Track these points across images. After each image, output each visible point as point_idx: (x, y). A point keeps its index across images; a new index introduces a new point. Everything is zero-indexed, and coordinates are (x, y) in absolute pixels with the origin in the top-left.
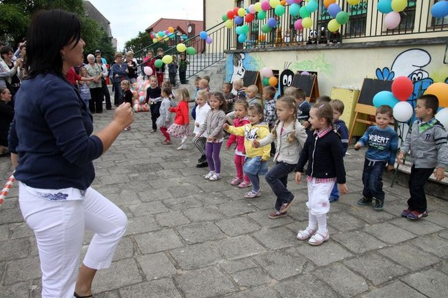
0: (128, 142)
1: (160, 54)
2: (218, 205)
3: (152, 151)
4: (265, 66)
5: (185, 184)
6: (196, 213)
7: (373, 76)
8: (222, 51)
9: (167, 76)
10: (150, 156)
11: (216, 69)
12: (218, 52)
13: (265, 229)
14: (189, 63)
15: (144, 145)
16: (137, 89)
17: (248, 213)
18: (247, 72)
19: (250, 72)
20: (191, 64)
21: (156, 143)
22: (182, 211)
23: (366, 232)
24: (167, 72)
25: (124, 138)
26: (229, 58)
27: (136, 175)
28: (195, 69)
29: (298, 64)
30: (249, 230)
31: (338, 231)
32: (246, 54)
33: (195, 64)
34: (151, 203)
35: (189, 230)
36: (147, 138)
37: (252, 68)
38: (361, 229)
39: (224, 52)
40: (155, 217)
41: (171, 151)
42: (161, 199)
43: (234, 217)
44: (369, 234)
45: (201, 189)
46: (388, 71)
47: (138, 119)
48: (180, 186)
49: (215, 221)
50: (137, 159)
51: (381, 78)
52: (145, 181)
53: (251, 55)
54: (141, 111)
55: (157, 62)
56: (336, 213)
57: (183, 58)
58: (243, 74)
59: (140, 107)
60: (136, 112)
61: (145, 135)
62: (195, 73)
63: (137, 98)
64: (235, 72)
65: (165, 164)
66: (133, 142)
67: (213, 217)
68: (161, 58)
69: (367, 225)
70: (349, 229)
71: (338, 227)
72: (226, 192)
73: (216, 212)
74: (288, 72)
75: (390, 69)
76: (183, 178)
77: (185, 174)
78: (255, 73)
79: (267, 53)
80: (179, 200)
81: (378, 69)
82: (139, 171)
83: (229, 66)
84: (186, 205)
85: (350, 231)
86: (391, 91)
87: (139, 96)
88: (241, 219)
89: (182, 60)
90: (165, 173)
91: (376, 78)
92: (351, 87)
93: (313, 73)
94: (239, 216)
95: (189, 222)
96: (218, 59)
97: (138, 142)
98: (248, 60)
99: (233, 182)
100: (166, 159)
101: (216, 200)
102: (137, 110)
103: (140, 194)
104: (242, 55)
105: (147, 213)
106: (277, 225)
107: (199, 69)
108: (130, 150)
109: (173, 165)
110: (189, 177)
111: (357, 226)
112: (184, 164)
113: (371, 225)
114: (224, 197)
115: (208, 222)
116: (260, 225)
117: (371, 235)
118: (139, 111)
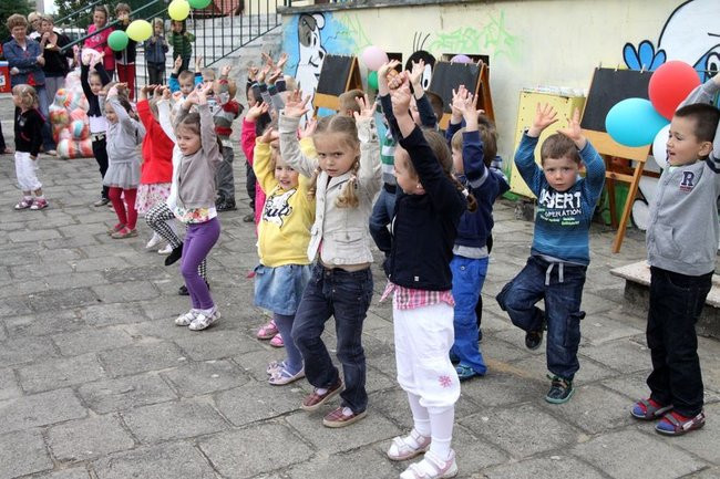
0: (28, 235)
1: (123, 17)
2: (216, 394)
3: (84, 256)
4: (370, 44)
5: (146, 341)
6: (154, 421)
7: (615, 62)
8: (273, 10)
9: (141, 71)
10: (75, 271)
11: (257, 53)
12: (263, 11)
13: (324, 456)
14: (194, 39)
15: (66, 241)
16: (66, 104)
17: (287, 414)
18: (328, 58)
19: (336, 58)
20: (199, 41)
21: (96, 237)
22: (121, 414)
23: (578, 458)
24: (140, 60)
25: (19, 225)
26: (290, 25)
27: (26, 320)
28: (209, 53)
29: (444, 37)
30: (283, 462)
31: (508, 455)
32: (327, 15)
33: (209, 42)
34: (47, 396)
35: (124, 466)
36: (78, 223)
37: (339, 49)
38: (565, 449)
39: (278, 12)
40: (45, 436)
41: (130, 254)
42: (74, 381)
43: (250, 426)
44: (585, 462)
45: (182, 351)
46: (650, 50)
47: (66, 176)
48: (131, 346)
49: (199, 440)
50: (38, 279)
51: (635, 67)
52: (45, 337)
53: (338, 17)
54: (78, 156)
55: (116, 37)
56: (509, 406)
57: (179, 29)
58: (320, 63)
59: (74, 147)
60: (65, 159)
61: (74, 217)
62: (209, 61)
63: (68, 126)
64: (304, 60)
65: (107, 289)
66: (40, 234)
67: (198, 426)
68: (123, 27)
69: (582, 437)
70: (535, 448)
71: (509, 446)
72: (243, 360)
73: (208, 412)
74: (422, 56)
75: (655, 44)
76: (145, 324)
77: (150, 314)
78: (347, 60)
79: (374, 13)
80: (121, 383)
81: (628, 44)
82: (35, 311)
83: (291, 44)
84: (137, 398)
85: (537, 455)
86: (647, 97)
87: (71, 119)
88: (266, 430)
89: (175, 33)
90: (102, 311)
91: (623, 66)
92: (565, 90)
93: (476, 58)
94: (263, 421)
95: (131, 444)
96: (263, 30)
97: (55, 234)
98: (331, 30)
99: (261, 332)
100: (112, 277)
101: (216, 382)
102: (67, 154)
103: (24, 372)
104: (318, 18)
105: (29, 423)
106: (355, 445)
107: (219, 54)
108: (27, 256)
109: (127, 290)
110: (160, 322)
111: (557, 438)
112: (155, 287)
113: (593, 436)
114: (237, 371)
115: (182, 443)
116: (313, 447)
117: (590, 464)
118: (72, 157)
